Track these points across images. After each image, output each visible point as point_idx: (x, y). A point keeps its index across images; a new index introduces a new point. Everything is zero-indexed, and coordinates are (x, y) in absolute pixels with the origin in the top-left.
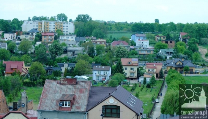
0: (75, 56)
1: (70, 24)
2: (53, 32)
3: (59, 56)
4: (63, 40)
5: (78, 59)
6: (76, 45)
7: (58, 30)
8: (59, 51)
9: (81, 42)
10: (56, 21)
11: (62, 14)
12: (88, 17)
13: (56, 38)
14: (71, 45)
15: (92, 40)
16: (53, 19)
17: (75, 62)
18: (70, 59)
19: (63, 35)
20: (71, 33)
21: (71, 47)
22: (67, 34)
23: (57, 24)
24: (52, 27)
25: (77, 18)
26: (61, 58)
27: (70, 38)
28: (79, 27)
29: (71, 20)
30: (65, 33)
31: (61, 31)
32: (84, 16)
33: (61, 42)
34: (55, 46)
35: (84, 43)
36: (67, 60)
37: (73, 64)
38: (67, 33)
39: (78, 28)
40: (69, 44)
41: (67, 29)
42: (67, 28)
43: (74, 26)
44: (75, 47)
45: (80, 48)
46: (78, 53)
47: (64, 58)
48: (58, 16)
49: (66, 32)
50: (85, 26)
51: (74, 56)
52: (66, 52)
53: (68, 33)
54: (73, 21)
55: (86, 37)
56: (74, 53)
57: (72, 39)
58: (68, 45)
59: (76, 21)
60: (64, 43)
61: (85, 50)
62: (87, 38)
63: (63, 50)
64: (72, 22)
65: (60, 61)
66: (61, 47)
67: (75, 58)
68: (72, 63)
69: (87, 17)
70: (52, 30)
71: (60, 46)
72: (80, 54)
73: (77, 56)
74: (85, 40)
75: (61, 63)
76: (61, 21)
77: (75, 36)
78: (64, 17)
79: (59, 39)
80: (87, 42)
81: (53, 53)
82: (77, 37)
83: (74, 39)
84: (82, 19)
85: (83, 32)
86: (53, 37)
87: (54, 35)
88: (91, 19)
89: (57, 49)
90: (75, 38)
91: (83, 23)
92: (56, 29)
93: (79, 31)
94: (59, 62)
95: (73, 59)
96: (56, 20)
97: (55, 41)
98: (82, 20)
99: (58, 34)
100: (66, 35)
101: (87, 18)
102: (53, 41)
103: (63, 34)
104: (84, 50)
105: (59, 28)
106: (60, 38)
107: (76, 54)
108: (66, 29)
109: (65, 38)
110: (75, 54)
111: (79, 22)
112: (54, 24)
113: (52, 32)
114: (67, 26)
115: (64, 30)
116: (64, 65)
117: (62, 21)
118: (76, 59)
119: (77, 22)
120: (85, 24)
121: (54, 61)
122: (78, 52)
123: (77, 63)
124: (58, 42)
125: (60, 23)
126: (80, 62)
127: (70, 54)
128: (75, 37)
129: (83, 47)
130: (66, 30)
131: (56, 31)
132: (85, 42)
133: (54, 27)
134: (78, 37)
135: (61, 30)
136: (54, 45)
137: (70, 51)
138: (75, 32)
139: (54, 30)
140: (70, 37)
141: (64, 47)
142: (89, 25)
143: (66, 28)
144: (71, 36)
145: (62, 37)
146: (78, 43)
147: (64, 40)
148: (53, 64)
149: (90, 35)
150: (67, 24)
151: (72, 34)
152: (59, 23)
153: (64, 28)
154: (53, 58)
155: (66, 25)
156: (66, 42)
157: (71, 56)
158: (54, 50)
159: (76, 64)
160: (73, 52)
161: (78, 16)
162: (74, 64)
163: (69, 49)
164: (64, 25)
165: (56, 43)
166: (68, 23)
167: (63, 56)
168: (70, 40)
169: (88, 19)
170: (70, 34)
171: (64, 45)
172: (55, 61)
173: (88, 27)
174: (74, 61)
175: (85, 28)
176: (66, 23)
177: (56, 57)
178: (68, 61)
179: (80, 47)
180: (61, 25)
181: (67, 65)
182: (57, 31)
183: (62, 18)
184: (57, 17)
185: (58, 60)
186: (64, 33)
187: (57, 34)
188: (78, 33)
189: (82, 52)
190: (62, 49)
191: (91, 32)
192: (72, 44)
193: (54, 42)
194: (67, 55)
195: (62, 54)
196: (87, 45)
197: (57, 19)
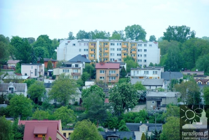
0: (162, 109)
1: (151, 45)
2: (118, 61)
3: (130, 109)
4: (137, 77)
5: (167, 116)
6: (163, 87)
7: (127, 57)
8: (130, 100)
9: (174, 82)
10: (124, 40)
11: (135, 25)
12: (188, 31)
13: (124, 73)
14: (154, 88)
15: (195, 78)
16: (117, 36)
17: (162, 122)
18: (152, 115)
19: (137, 67)
20: (154, 64)
21: (152, 90)
22: (145, 66)
23: (125, 46)
24: (116, 52)
25: (165, 34)
26: (134, 114)
27: (151, 74)
28: (170, 52)
29: (152, 39)
30: (142, 63)
31: (134, 60)
32: (180, 29)
33: (133, 82)
34: (123, 90)
35: (180, 83)
36: (146, 118)
37: (158, 126)
38: (145, 64)
39: (167, 54)
40: (150, 86)
41: (145, 55)
42: (145, 53)
43: (159, 49)
44: (161, 90)
45: (172, 94)
46: (167, 104)
47: (141, 112)
48: (127, 29)
49: (143, 61)
50: (180, 49)
51: (159, 109)
52: (143, 100)
53: (148, 64)
54: (157, 40)
55: (183, 70)
56: (159, 103)
57: (156, 76)
58: (147, 88)
59: (164, 39)
60: (140, 85)
61: (181, 97)
62: (185, 73)
63: (138, 97)
64: (156, 42)
65: (132, 119)
66: (134, 92)
67: (161, 113)
68: (156, 124)
69: (185, 31)
70: (116, 58)
71: (132, 90)
72: (172, 105)
73: (165, 109)
74: (182, 78)
75: (133, 122)
76: (132, 39)
77: (162, 70)
78: (139, 32)
79: (130, 75)
80: (185, 81)
81: (117, 104)
82: (165, 71)
83: (158, 75)
84: (175, 36)
85: (178, 62)
86: (118, 72)
87: (120, 67)
88: (193, 36)
89: (126, 95)
90: (162, 73)
91: (178, 43)
92: (123, 56)
93: (170, 60)
94: (130, 122)
95: (157, 115)
96: (122, 38)
97: (122, 79)
98: (176, 38)
99: (128, 66)
100: (142, 67)
101: (186, 33)
102: (118, 79)
103: (137, 65)
104: (179, 97)
105: (129, 55)
106: (132, 73)
107: (164, 106)
108: (143, 56)
109: (141, 73)
110: (161, 105)
111: (169, 41)
112: (120, 47)
113: (116, 61)
114: (145, 50)
115: (139, 58)
116: (140, 127)
117: (134, 41)
118: (164, 114)
119: (165, 41)
120: (181, 46)
121: (120, 119)
122: (168, 102)
123: (166, 124)
124: (128, 81)
125: (131, 43)
126: (172, 122)
127: (151, 105)
128: (160, 71)
129: (177, 91)
130: (143, 58)
131: (123, 60)
132: (181, 80)
133: (119, 52)
134: (167, 72)
135: (134, 57)
136: (120, 88)
137: (152, 99)
138: (161, 62)
139: (119, 57)
140: (151, 72)
141: (140, 92)
142: (189, 46)
143: (143, 53)
144: (153, 69)
145: (136, 72)
146: (168, 83)
147: (140, 77)
148: (118, 125)
149: (191, 67)
150: (145, 45)
151: (156, 65)
152: (129, 45)
153: (139, 53)
154: (118, 113)
155: (143, 48)
156: (143, 82)
157: (154, 108)
158: (119, 98)
159: (163, 125)
160: (158, 101)
161: (168, 30)
162: (161, 126)
163: (150, 95)
164: (139, 48)
165: (124, 84)
166: (148, 44)
167: (138, 109)
168: (151, 78)
169: (188, 35)
170: (151, 65)
171: (140, 87)
172: (122, 119)
173: (188, 51)
174: (160, 119)
175: (182, 54)
176: (143, 44)
177: (124, 111)
178: (148, 119)
179: (172, 91)
180: (133, 47)
181: (147, 127)
182: (125, 60)
183: (136, 33)
184: (124, 33)
185: (128, 118)
186: (139, 63)
187: (125, 66)
188: (166, 63)
189: (175, 102)
190: (135, 96)
191: (194, 62)
192: (156, 86)
193: (120, 82)
194: (146, 108)
195: (135, 105)
196: (185, 88)
197: (125, 36)
